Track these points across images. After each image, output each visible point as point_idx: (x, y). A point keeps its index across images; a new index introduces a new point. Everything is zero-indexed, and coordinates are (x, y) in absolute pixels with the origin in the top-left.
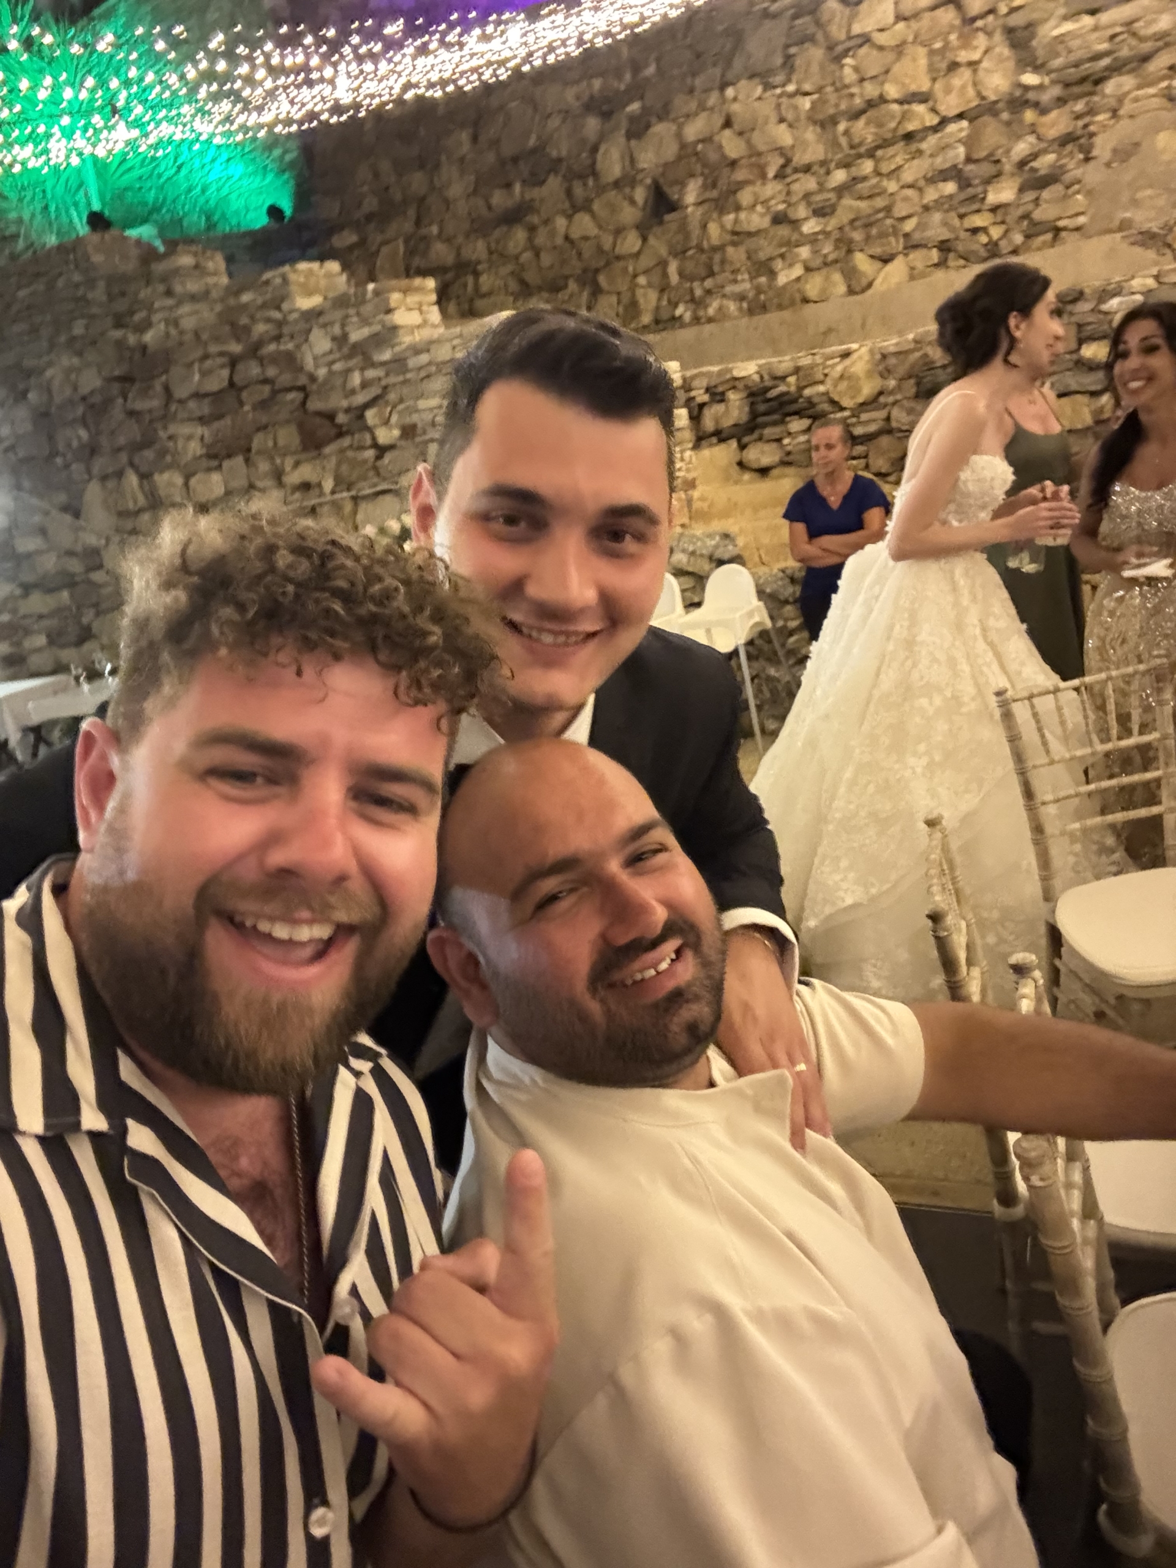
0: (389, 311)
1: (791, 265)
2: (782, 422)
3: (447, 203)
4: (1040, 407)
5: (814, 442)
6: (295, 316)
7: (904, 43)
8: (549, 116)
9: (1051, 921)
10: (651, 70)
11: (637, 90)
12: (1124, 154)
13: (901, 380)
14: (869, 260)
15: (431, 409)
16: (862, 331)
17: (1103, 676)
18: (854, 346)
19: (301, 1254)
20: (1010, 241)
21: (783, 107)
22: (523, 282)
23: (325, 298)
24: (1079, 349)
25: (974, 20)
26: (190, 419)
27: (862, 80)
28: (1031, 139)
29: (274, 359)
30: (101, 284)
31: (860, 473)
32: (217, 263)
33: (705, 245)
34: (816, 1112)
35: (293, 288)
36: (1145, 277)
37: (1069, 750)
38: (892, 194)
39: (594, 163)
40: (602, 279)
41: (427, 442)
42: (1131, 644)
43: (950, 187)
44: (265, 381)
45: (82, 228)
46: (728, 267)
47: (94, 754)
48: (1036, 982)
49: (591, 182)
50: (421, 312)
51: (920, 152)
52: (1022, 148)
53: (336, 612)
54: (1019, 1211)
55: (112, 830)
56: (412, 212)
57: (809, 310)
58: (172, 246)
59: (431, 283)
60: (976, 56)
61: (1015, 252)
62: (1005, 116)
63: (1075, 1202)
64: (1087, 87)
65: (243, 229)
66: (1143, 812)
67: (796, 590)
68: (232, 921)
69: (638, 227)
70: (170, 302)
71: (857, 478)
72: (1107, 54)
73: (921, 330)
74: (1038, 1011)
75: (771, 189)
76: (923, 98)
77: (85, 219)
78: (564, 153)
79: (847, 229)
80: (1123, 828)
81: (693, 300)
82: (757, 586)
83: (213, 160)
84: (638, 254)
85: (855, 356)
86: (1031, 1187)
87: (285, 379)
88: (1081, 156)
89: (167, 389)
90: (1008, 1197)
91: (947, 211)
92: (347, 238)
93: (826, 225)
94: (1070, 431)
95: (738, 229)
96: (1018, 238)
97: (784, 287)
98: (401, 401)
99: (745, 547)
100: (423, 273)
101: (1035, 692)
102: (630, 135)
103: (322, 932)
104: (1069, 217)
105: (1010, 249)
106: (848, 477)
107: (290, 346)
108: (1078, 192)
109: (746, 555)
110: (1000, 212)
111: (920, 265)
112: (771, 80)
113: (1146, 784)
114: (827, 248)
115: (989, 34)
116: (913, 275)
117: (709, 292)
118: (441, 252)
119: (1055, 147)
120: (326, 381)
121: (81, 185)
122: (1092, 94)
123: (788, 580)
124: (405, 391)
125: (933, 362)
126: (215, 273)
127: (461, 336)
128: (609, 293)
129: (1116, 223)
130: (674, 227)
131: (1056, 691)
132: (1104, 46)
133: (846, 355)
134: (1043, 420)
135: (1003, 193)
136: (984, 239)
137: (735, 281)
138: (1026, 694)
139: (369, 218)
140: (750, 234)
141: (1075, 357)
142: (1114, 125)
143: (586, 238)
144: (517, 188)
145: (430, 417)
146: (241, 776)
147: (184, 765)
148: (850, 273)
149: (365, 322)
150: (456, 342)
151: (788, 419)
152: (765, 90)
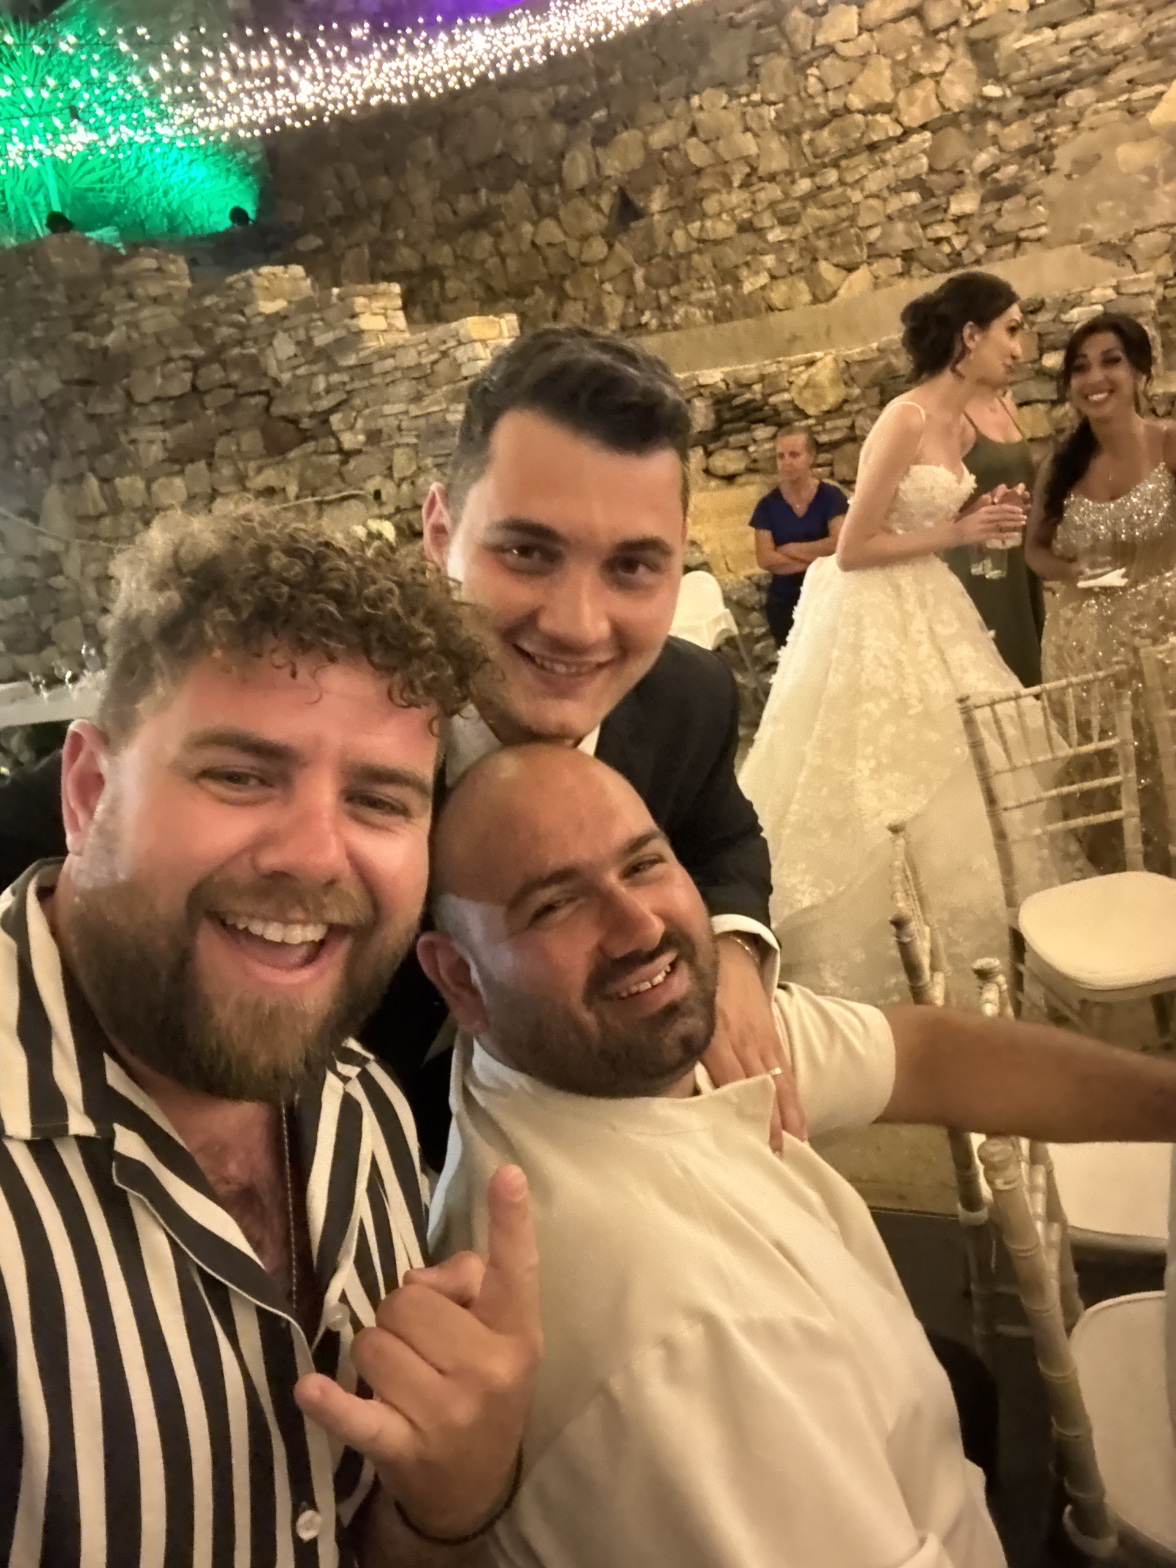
0: (354, 316)
1: (757, 273)
2: (748, 429)
3: (412, 207)
4: (1000, 416)
5: (779, 449)
6: (260, 319)
7: (869, 53)
8: (516, 121)
9: (1015, 927)
10: (616, 78)
11: (604, 97)
12: (1085, 165)
13: (866, 387)
14: (834, 269)
15: (396, 415)
16: (827, 337)
17: (1064, 682)
18: (819, 354)
19: (290, 1259)
20: (973, 251)
21: (748, 117)
22: (489, 288)
23: (290, 302)
24: (1041, 356)
25: (936, 32)
26: (153, 423)
27: (826, 90)
28: (993, 150)
29: (237, 363)
30: (60, 287)
31: (827, 481)
32: (179, 266)
33: (672, 253)
34: (792, 1115)
35: (257, 292)
36: (1105, 287)
37: (1031, 757)
38: (857, 204)
39: (560, 169)
40: (568, 286)
41: (392, 448)
42: (1089, 651)
43: (914, 197)
44: (229, 386)
45: (42, 230)
46: (693, 274)
47: (82, 757)
48: (999, 986)
49: (557, 189)
50: (386, 317)
51: (884, 163)
52: (983, 159)
53: (331, 614)
54: (983, 1214)
55: (102, 831)
56: (377, 218)
57: (773, 318)
58: (134, 249)
59: (396, 288)
60: (938, 68)
61: (978, 262)
62: (967, 127)
63: (1038, 1205)
64: (1049, 99)
65: (207, 231)
66: (1102, 818)
67: (762, 597)
68: (222, 922)
69: (604, 235)
70: (132, 304)
71: (822, 487)
72: (1068, 67)
73: (884, 339)
74: (1001, 1014)
75: (736, 198)
76: (887, 109)
77: (44, 221)
78: (530, 161)
79: (812, 238)
80: (1084, 834)
81: (659, 307)
82: (724, 592)
83: (176, 162)
84: (603, 262)
85: (819, 364)
86: (996, 1192)
87: (249, 384)
88: (1043, 168)
89: (129, 394)
90: (971, 1200)
91: (912, 221)
92: (313, 242)
93: (791, 234)
94: (1031, 440)
95: (705, 236)
96: (981, 249)
97: (751, 293)
98: (367, 406)
99: (713, 552)
100: (389, 278)
101: (997, 699)
102: (597, 142)
103: (314, 933)
104: (1029, 228)
105: (973, 258)
106: (814, 483)
107: (253, 351)
108: (1040, 203)
109: (713, 563)
110: (963, 222)
111: (883, 275)
112: (735, 89)
113: (1107, 790)
114: (792, 257)
115: (952, 46)
116: (877, 283)
117: (675, 299)
118: (406, 257)
119: (1017, 158)
120: (289, 387)
121: (41, 185)
122: (1055, 106)
123: (754, 588)
124: (371, 396)
125: (896, 371)
126: (176, 277)
127: (427, 342)
128: (575, 299)
129: (1077, 234)
130: (639, 235)
131: (1018, 697)
132: (1065, 60)
133: (811, 363)
134: (1004, 429)
135: (965, 203)
136: (946, 248)
137: (702, 289)
138: (986, 700)
139: (337, 221)
140: (716, 242)
141: (1036, 366)
142: (1074, 138)
143: (550, 244)
144: (483, 193)
145: (397, 423)
146: (233, 778)
147: (176, 767)
148: (814, 281)
149: (329, 326)
150: (421, 348)
151: (753, 426)
152: (730, 100)
